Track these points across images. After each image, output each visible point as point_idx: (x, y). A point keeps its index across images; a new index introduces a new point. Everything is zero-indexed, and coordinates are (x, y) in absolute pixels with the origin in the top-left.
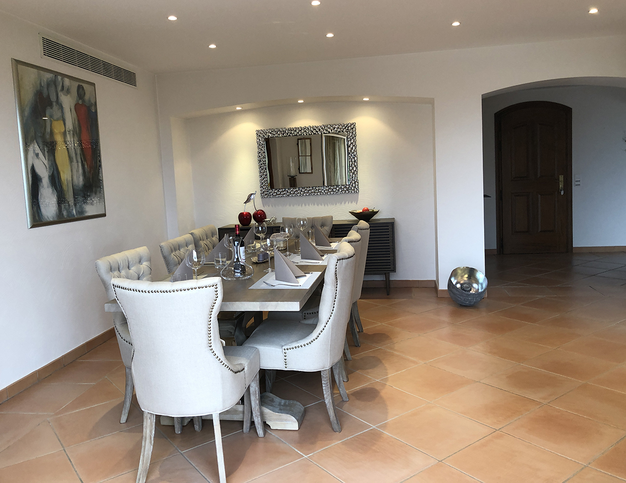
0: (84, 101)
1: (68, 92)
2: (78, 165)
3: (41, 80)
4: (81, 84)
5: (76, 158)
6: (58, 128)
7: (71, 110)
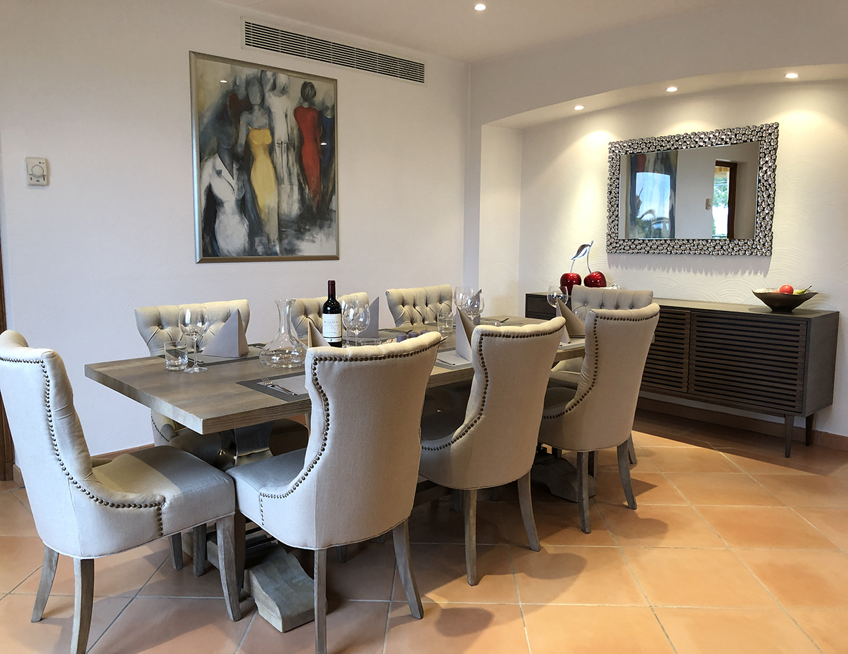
0: (312, 104)
1: (284, 91)
2: (292, 189)
3: (236, 77)
4: (308, 81)
5: (290, 179)
6: (260, 139)
7: (286, 116)
